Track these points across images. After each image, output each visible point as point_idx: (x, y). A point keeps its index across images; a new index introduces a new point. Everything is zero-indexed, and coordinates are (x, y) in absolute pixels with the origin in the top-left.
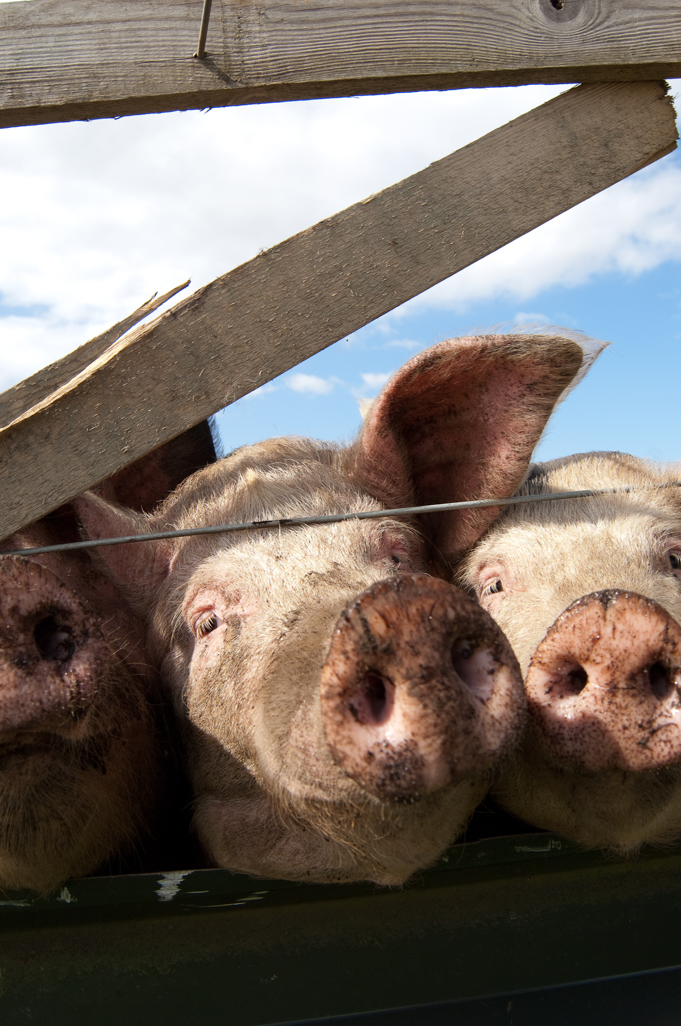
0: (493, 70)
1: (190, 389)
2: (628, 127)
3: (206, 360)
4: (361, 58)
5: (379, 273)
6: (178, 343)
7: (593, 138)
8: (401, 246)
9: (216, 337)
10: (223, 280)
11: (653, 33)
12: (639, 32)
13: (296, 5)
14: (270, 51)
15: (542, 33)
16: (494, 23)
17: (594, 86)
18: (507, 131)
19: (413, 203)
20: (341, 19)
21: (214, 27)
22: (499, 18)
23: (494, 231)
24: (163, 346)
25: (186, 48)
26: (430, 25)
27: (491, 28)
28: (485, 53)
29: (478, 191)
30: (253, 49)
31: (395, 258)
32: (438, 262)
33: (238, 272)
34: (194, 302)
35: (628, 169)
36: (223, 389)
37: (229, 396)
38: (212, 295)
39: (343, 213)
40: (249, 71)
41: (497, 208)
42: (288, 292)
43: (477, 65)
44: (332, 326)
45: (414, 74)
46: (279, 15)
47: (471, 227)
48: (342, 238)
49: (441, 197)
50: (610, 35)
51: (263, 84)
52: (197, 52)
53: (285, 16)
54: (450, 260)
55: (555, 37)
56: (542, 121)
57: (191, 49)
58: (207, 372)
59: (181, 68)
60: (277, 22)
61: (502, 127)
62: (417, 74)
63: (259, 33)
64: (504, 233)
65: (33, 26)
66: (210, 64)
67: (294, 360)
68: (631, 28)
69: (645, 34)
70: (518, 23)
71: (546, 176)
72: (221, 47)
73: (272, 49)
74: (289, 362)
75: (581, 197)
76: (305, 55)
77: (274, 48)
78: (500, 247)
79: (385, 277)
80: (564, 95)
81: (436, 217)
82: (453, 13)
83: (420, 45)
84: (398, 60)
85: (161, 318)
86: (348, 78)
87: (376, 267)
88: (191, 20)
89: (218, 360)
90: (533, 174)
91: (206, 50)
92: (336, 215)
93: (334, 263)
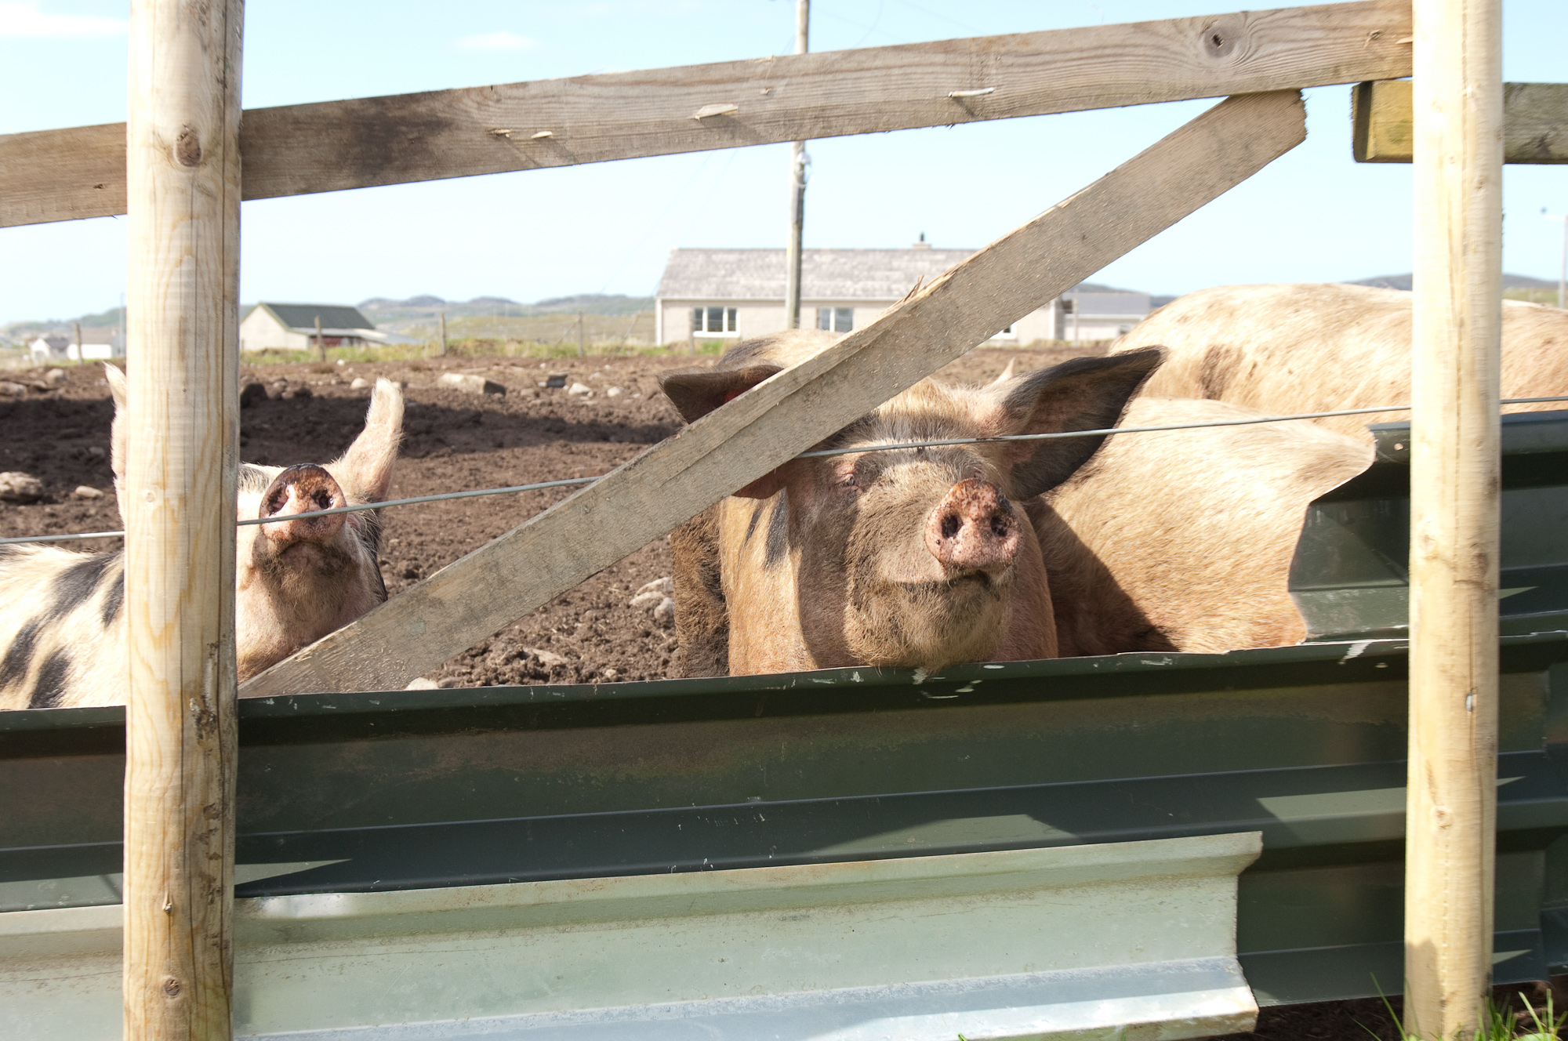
2: (1266, 131)
3: (951, 324)
5: (1070, 259)
6: (934, 312)
7: (1237, 142)
8: (1087, 238)
9: (958, 308)
10: (967, 266)
11: (1290, 62)
12: (1279, 63)
13: (1023, 51)
15: (1204, 67)
16: (1169, 61)
18: (1170, 143)
19: (1098, 204)
23: (1155, 223)
25: (944, 89)
27: (1166, 65)
28: (1159, 87)
29: (1145, 192)
31: (1082, 247)
32: (1112, 248)
36: (960, 344)
39: (1047, 215)
40: (988, 106)
41: (1158, 204)
42: (1007, 275)
43: (1152, 98)
46: (1010, 60)
47: (1138, 221)
48: (1046, 234)
49: (1118, 199)
50: (1256, 66)
53: (1015, 60)
55: (1214, 71)
56: (1198, 131)
57: (947, 89)
58: (951, 333)
59: (940, 105)
63: (996, 75)
65: (837, 71)
68: (1273, 59)
69: (1285, 63)
71: (1197, 177)
76: (1028, 93)
79: (1074, 262)
80: (1215, 108)
81: (1113, 215)
82: (1137, 53)
84: (1095, 96)
87: (1068, 254)
89: (959, 324)
90: (1187, 176)
92: (1044, 216)
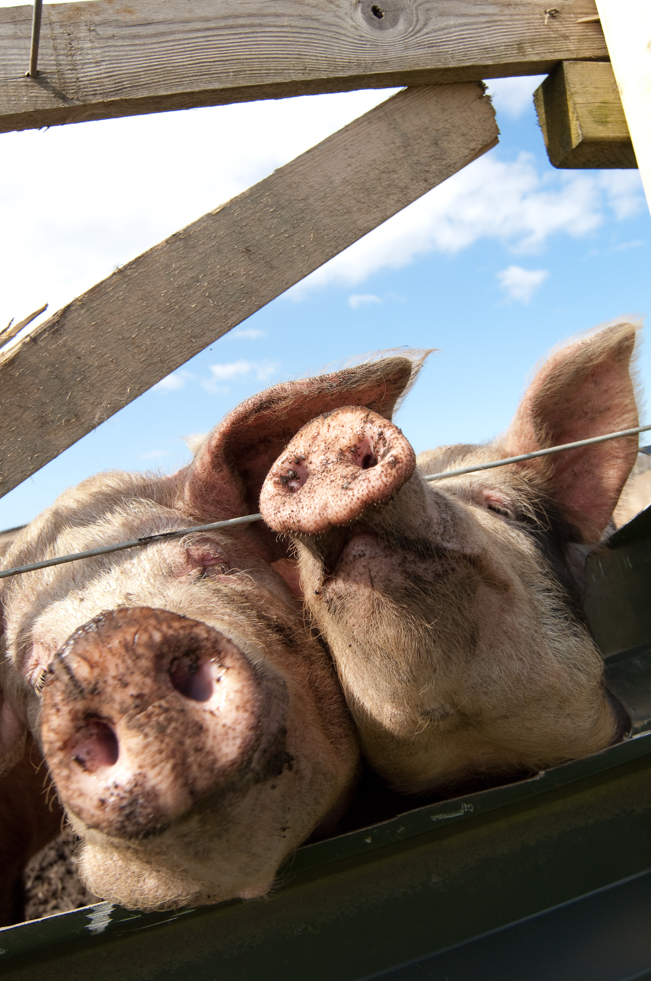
0: (325, 78)
1: (58, 413)
2: (454, 126)
3: (72, 383)
4: (196, 71)
5: (235, 280)
6: (42, 368)
7: (424, 138)
8: (254, 253)
9: (79, 358)
10: (81, 300)
11: (468, 38)
12: (455, 38)
13: (126, 20)
14: (105, 67)
15: (367, 41)
16: (321, 32)
17: (420, 88)
18: (344, 135)
19: (261, 209)
20: (172, 33)
21: (44, 44)
22: (325, 27)
23: (341, 231)
24: (26, 372)
25: (17, 67)
26: (260, 37)
27: (319, 37)
28: (316, 61)
29: (322, 194)
30: (87, 66)
31: (250, 265)
32: (291, 265)
33: (96, 291)
34: (53, 325)
35: (458, 165)
36: (93, 410)
37: (99, 416)
38: (72, 316)
39: (194, 224)
40: (85, 88)
41: (342, 209)
42: (148, 307)
43: (309, 74)
44: (195, 337)
45: (250, 84)
46: (110, 31)
47: (319, 230)
48: (195, 249)
49: (288, 202)
50: (430, 40)
51: (101, 100)
52: (29, 71)
53: (116, 31)
54: (302, 262)
55: (380, 44)
56: (375, 124)
57: (22, 68)
58: (74, 394)
59: (14, 87)
60: (108, 38)
61: (339, 132)
62: (253, 84)
63: (91, 49)
64: (351, 233)
66: (44, 83)
67: (161, 374)
68: (448, 33)
69: (461, 39)
70: (343, 32)
71: (384, 176)
72: (53, 65)
73: (106, 65)
74: (157, 376)
75: (419, 194)
76: (140, 70)
77: (109, 64)
78: (348, 246)
79: (242, 284)
80: (393, 99)
81: (285, 222)
82: (281, 24)
83: (253, 57)
84: (233, 72)
85: (20, 344)
86: (185, 91)
87: (232, 275)
88: (19, 38)
89: (85, 381)
90: (372, 175)
91: (38, 68)
92: (188, 227)
93: (191, 274)
